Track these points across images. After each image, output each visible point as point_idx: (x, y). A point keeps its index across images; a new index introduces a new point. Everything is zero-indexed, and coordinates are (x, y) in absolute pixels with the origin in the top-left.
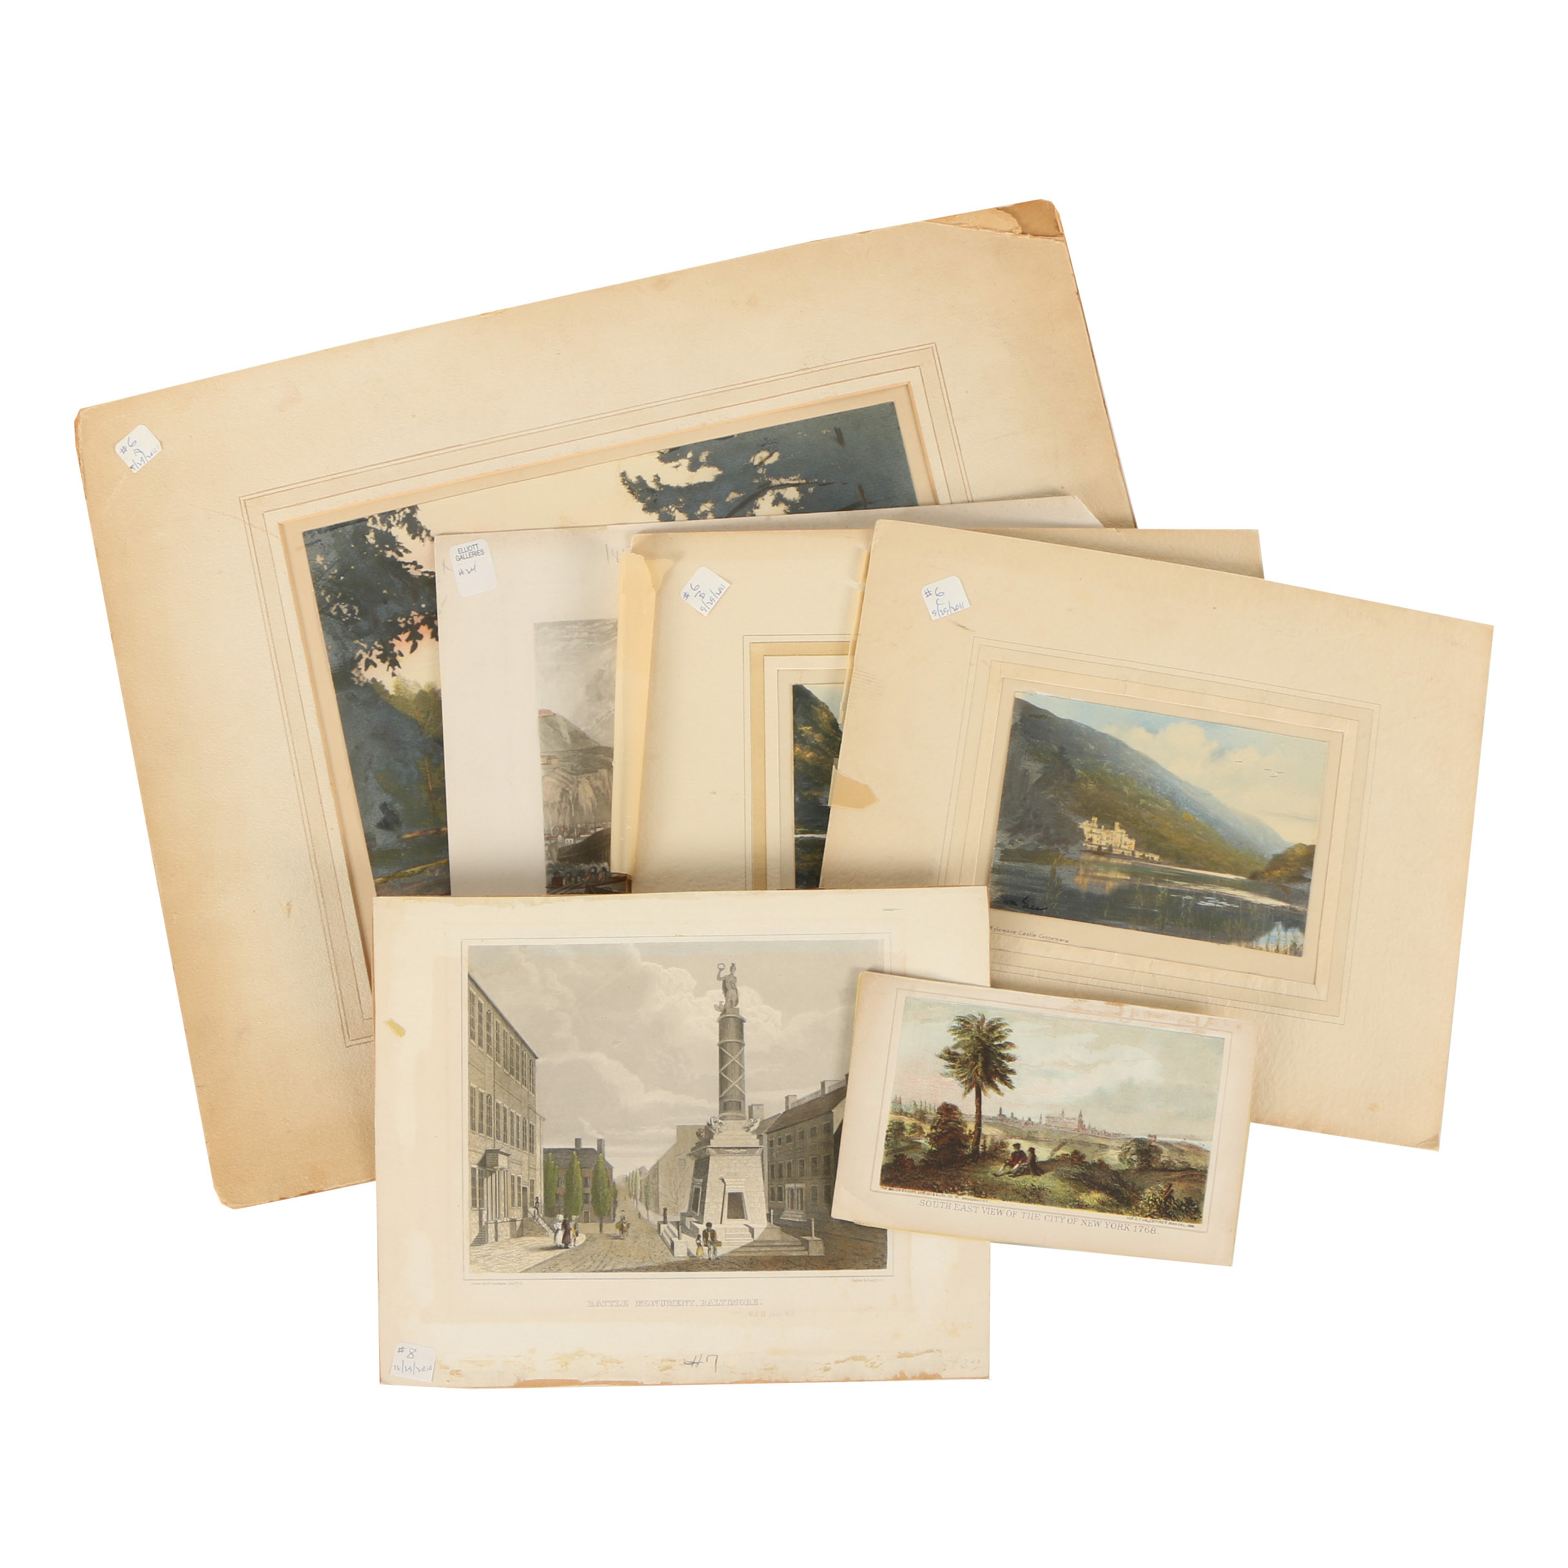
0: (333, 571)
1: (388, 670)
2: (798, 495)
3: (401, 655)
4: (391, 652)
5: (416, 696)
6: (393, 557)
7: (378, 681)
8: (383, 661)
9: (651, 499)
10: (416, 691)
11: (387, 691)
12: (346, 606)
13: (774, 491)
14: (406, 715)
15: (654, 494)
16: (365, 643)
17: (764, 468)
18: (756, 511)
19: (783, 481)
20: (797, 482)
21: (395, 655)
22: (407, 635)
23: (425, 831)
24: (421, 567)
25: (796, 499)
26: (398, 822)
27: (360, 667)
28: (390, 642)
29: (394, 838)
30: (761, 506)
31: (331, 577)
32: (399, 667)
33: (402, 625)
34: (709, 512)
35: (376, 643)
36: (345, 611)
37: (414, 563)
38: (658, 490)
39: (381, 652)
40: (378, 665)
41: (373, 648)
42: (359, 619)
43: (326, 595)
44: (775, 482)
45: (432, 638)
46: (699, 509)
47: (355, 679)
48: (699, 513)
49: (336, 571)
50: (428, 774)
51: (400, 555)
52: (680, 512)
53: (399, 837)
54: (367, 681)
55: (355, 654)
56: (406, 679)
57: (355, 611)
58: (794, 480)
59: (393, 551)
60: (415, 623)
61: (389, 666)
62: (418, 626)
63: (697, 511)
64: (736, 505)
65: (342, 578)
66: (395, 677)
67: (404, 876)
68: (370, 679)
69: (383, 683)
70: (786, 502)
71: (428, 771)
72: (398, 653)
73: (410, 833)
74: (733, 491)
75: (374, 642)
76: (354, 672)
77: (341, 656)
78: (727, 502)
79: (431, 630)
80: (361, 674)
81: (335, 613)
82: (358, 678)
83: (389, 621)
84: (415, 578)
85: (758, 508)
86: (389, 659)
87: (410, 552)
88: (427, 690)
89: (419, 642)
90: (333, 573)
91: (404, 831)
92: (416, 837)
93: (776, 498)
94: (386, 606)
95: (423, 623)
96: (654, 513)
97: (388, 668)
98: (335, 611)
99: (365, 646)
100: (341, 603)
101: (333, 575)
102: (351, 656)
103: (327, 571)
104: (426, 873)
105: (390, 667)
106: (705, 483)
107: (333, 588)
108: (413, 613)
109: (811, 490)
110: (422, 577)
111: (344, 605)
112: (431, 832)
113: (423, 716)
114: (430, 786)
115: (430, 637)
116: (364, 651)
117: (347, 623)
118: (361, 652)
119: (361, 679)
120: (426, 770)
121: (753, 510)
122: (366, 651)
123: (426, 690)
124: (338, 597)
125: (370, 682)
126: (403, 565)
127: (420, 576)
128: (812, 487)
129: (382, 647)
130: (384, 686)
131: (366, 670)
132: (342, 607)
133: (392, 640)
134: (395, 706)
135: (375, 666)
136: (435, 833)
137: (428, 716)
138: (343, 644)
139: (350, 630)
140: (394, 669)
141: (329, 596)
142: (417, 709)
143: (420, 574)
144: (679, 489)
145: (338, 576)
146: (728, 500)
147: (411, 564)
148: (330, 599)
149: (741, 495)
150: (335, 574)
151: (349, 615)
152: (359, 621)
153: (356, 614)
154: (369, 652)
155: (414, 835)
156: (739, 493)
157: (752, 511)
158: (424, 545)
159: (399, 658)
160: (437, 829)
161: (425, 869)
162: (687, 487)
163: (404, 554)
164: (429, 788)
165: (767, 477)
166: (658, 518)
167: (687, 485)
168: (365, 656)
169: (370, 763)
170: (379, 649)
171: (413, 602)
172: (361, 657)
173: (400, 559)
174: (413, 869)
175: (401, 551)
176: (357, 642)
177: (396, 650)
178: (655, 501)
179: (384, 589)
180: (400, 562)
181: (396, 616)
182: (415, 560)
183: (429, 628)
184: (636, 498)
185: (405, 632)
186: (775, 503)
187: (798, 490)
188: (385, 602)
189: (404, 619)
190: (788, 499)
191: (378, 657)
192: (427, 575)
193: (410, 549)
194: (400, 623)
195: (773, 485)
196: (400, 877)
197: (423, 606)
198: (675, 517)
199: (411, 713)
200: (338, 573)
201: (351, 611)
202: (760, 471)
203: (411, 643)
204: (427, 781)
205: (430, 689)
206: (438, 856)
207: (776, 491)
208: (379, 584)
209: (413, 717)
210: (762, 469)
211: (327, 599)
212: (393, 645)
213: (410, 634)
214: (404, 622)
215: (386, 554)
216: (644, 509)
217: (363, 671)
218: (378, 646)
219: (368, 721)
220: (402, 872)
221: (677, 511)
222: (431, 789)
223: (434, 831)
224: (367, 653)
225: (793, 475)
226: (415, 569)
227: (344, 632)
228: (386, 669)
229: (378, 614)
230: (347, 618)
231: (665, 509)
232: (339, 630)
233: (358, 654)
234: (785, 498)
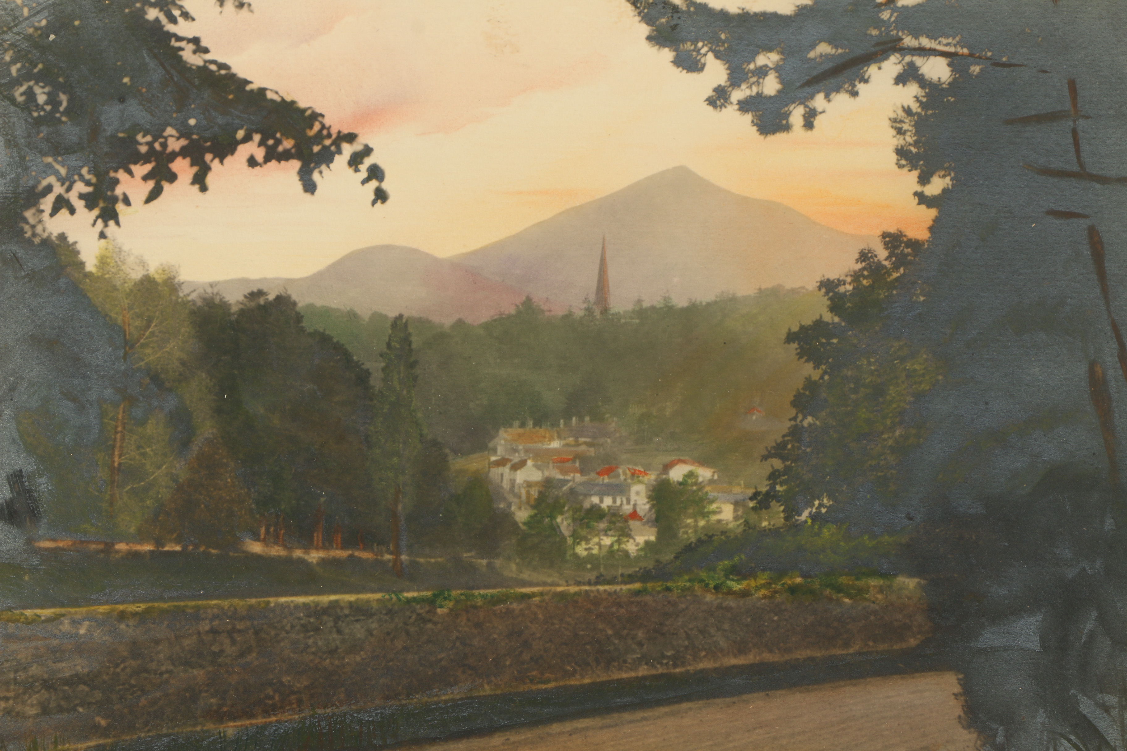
0: (39, 21)
1: (94, 224)
2: (949, 74)
3: (127, 201)
4: (109, 193)
5: (135, 284)
6: (157, 20)
7: (71, 240)
8: (90, 207)
9: (667, 22)
10: (136, 275)
11: (82, 264)
12: (46, 90)
13: (903, 56)
14: (107, 315)
15: (676, 16)
16: (63, 166)
17: (893, 11)
18: (861, 87)
19: (926, 42)
20: (952, 50)
21: (115, 200)
22: (148, 168)
23: (82, 542)
24: (206, 51)
25: (943, 80)
26: (34, 515)
27: (42, 207)
28: (112, 174)
29: (20, 543)
30: (872, 79)
31: (31, 31)
32: (118, 223)
33: (143, 149)
34: (771, 69)
35: (84, 171)
36: (41, 99)
37: (196, 41)
38: (684, 8)
39: (89, 189)
40: (77, 211)
41: (76, 177)
42: (64, 119)
43: (14, 62)
44: (909, 41)
45: (193, 183)
46: (753, 59)
47: (27, 228)
48: (752, 66)
49: (44, 23)
50: (119, 436)
51: (173, 20)
52: (717, 57)
53: (29, 541)
54: (49, 237)
55: (39, 182)
56: (125, 248)
57: (60, 103)
58: (947, 45)
59: (161, 10)
60: (169, 149)
61: (98, 217)
62: (173, 156)
63: (749, 63)
64: (827, 66)
65: (52, 37)
66: (103, 241)
67: (18, 621)
68: (55, 234)
69: (79, 247)
70: (922, 82)
71: (119, 429)
72: (121, 197)
73: (54, 540)
74: (825, 41)
75: (82, 167)
76: (29, 214)
77: (12, 180)
78: (810, 59)
79: (195, 169)
80: (40, 221)
81: (21, 99)
82: (33, 227)
83: (121, 135)
84: (190, 69)
85: (866, 81)
86: (101, 204)
87: (193, 19)
88: (159, 278)
89: (166, 186)
90: (36, 24)
91: (41, 532)
92: (63, 549)
93: (904, 70)
94: (121, 107)
95: (184, 152)
96: (667, 50)
97: (95, 222)
98: (22, 94)
99: (63, 171)
100: (37, 83)
101: (36, 29)
102: (31, 183)
103: (27, 19)
104: (61, 623)
105: (100, 221)
106: (775, 15)
107: (30, 52)
108: (170, 131)
109: (976, 69)
110: (203, 70)
111: (43, 87)
112: (93, 546)
113: (138, 323)
114: (116, 459)
115: (190, 181)
116: (58, 180)
117: (38, 122)
118: (51, 179)
119: (39, 229)
120: (116, 427)
121: (857, 83)
122: (62, 181)
123: (157, 277)
124: (36, 71)
125: (53, 238)
126: (173, 40)
127: (199, 67)
128: (979, 65)
129: (94, 180)
130: (78, 253)
131: (52, 215)
132: (37, 90)
133: (116, 171)
134: (90, 295)
135: (72, 211)
136: (102, 551)
137: (148, 326)
138: (22, 158)
139: (42, 135)
140: (106, 225)
141: (19, 65)
142: (130, 308)
143: (201, 63)
144: (723, 16)
145: (45, 32)
146: (812, 55)
147: (189, 41)
148: (18, 70)
149: (840, 51)
150: (40, 28)
151: (48, 108)
152: (63, 122)
153: (62, 109)
154: (67, 184)
155: (61, 544)
156: (836, 47)
157: (854, 86)
158: (221, 12)
159: (120, 207)
160: (106, 544)
161: (63, 615)
162: (739, 15)
163: (180, 20)
164: (114, 462)
165: (896, 28)
166: (672, 59)
167: (740, 11)
168: (58, 189)
169: (12, 389)
170: (88, 183)
171: (175, 112)
172: (49, 189)
173: (171, 28)
174: (39, 611)
175: (176, 13)
176: (50, 160)
177: (119, 191)
178: (674, 27)
179: (126, 76)
180: (168, 33)
181: (136, 128)
182: (197, 35)
183: (192, 165)
184: (639, 14)
185: (145, 163)
186: (901, 80)
187: (949, 65)
188: (122, 100)
189: (149, 138)
190: (926, 77)
191: (81, 196)
192: (213, 67)
193: (192, 13)
194: (141, 144)
195: (905, 45)
196: (9, 621)
197: (192, 122)
198: (704, 65)
199: (117, 313)
200: (47, 27)
201: (53, 100)
202: (885, 15)
203: (151, 184)
204: (113, 447)
205: (165, 277)
206: (94, 597)
207: (908, 59)
208: (119, 63)
209: (120, 322)
210: (889, 11)
211: (14, 70)
212: (117, 182)
213: (153, 168)
214: (148, 143)
215: (146, 13)
216: (649, 38)
217: (46, 216)
218: (88, 177)
219: (31, 310)
220: (17, 612)
221: (710, 55)
222: (116, 464)
223: (101, 547)
224: (63, 184)
225: (947, 37)
226: (195, 52)
227: (29, 136)
228: (92, 222)
229: (102, 119)
230: (42, 113)
231: (689, 46)
232: (20, 131)
233: (44, 183)
234: (922, 75)
